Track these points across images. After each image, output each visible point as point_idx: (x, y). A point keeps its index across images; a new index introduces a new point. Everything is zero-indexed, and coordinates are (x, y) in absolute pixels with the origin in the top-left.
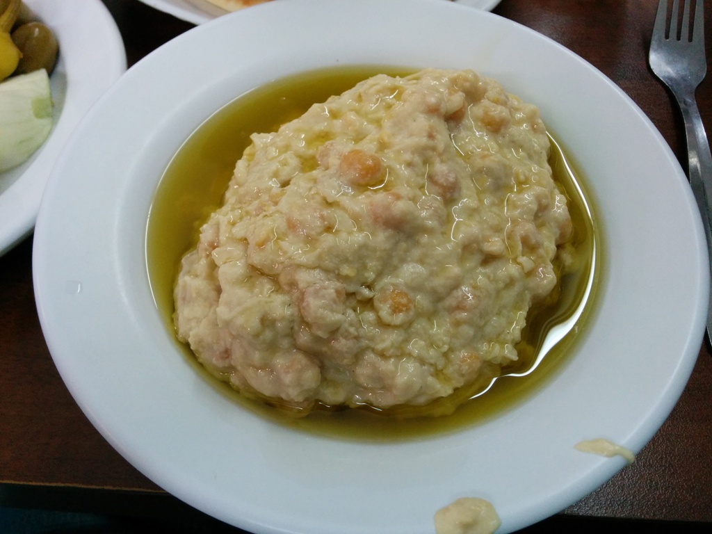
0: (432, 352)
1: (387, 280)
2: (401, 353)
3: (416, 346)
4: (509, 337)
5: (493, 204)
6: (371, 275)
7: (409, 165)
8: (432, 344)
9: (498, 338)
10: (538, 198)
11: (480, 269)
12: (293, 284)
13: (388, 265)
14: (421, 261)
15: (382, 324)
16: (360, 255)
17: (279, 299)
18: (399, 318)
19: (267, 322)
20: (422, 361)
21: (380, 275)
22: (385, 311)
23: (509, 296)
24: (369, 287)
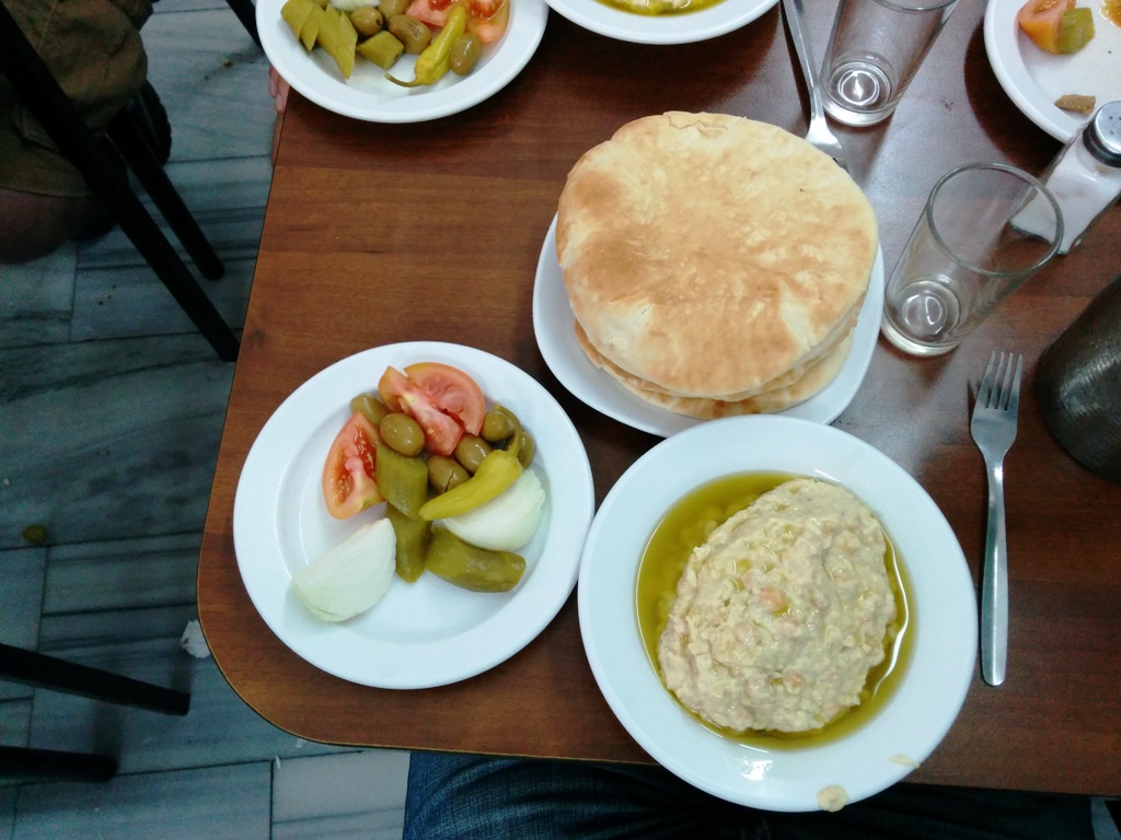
0: (814, 706)
1: (790, 667)
2: (797, 708)
3: (806, 704)
4: (856, 692)
5: (849, 609)
6: (780, 667)
7: (802, 596)
8: (813, 701)
9: (850, 694)
10: (876, 603)
11: (841, 655)
12: (741, 675)
13: (791, 659)
14: (809, 655)
15: (787, 694)
16: (776, 656)
17: (733, 682)
18: (797, 690)
19: (726, 693)
20: (808, 712)
21: (785, 665)
22: (789, 686)
23: (856, 669)
24: (780, 672)
